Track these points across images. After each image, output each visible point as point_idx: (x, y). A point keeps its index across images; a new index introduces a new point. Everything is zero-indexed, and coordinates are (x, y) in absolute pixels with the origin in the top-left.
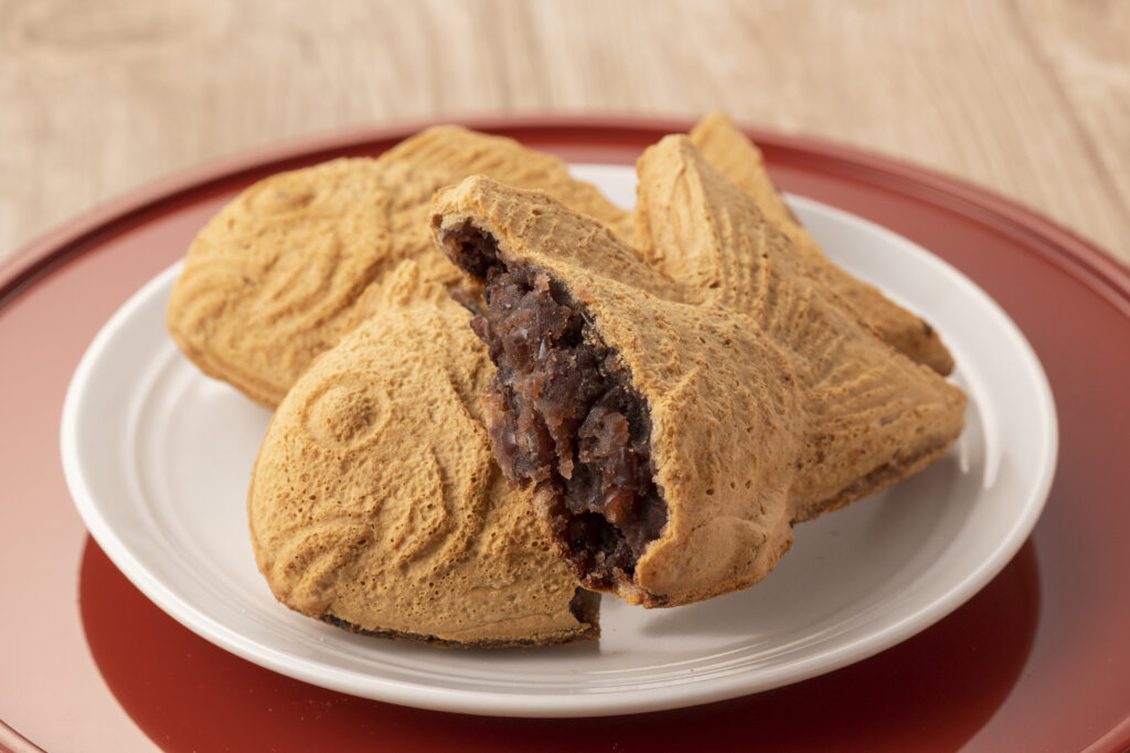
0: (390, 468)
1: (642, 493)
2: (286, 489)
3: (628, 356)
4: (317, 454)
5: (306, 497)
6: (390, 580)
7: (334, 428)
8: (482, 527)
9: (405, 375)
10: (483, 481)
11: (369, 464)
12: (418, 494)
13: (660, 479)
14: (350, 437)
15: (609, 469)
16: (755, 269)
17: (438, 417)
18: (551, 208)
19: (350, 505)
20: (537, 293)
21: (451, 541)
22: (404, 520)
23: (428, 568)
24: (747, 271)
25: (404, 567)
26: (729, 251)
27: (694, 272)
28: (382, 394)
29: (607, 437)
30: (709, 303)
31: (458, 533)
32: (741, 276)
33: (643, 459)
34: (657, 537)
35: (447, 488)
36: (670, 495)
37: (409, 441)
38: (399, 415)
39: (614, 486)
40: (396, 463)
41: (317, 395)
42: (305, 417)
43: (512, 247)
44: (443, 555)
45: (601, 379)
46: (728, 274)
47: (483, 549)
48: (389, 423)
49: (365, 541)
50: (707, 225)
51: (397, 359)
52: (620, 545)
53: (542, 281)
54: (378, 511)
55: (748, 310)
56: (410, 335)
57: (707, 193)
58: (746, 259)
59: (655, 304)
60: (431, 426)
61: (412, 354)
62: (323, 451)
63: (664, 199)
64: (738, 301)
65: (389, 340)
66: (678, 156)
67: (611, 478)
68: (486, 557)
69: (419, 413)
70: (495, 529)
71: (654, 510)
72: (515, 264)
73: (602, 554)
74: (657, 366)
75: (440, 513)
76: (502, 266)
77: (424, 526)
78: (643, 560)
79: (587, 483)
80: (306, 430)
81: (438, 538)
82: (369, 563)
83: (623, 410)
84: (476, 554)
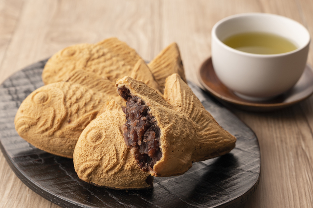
0: (105, 149)
1: (157, 150)
2: (81, 153)
3: (157, 119)
4: (88, 145)
5: (85, 155)
6: (104, 175)
7: (92, 139)
8: (125, 163)
9: (109, 127)
10: (125, 153)
11: (100, 148)
12: (111, 155)
13: (161, 147)
14: (96, 141)
15: (150, 143)
16: (189, 104)
17: (116, 137)
18: (144, 85)
19: (95, 158)
20: (138, 103)
21: (118, 166)
22: (107, 162)
23: (113, 172)
24: (188, 104)
25: (107, 172)
26: (184, 99)
27: (176, 103)
28: (104, 132)
29: (150, 137)
30: (178, 110)
31: (119, 165)
32: (186, 105)
33: (158, 142)
34: (159, 160)
35: (117, 154)
36: (163, 151)
37: (109, 143)
38: (107, 136)
39: (151, 148)
40: (106, 148)
41: (89, 131)
42: (86, 137)
43: (133, 93)
44: (116, 170)
45: (150, 123)
46: (183, 104)
47: (125, 168)
48: (105, 139)
49: (98, 166)
50: (180, 93)
51: (107, 123)
52: (151, 162)
53: (139, 100)
54: (101, 159)
55: (187, 113)
56: (111, 117)
57: (181, 87)
58: (188, 102)
59: (165, 108)
60: (114, 139)
61: (111, 122)
62: (90, 145)
63: (171, 87)
64: (185, 111)
65: (106, 118)
66: (175, 78)
67: (150, 146)
68: (126, 170)
69: (112, 136)
70: (128, 164)
71: (159, 154)
72: (133, 96)
73: (147, 164)
74: (163, 121)
75: (116, 160)
76: (130, 97)
77: (112, 163)
78: (155, 165)
79: (145, 147)
80: (86, 140)
81: (115, 166)
82: (99, 171)
83: (154, 131)
84: (124, 169)
